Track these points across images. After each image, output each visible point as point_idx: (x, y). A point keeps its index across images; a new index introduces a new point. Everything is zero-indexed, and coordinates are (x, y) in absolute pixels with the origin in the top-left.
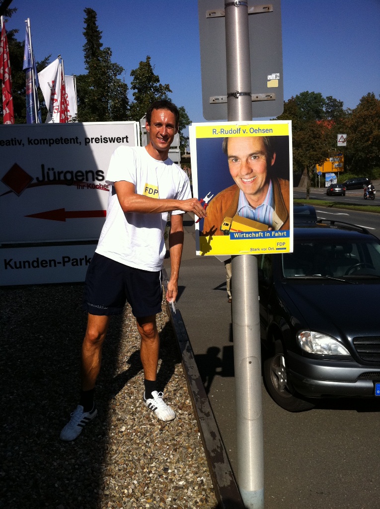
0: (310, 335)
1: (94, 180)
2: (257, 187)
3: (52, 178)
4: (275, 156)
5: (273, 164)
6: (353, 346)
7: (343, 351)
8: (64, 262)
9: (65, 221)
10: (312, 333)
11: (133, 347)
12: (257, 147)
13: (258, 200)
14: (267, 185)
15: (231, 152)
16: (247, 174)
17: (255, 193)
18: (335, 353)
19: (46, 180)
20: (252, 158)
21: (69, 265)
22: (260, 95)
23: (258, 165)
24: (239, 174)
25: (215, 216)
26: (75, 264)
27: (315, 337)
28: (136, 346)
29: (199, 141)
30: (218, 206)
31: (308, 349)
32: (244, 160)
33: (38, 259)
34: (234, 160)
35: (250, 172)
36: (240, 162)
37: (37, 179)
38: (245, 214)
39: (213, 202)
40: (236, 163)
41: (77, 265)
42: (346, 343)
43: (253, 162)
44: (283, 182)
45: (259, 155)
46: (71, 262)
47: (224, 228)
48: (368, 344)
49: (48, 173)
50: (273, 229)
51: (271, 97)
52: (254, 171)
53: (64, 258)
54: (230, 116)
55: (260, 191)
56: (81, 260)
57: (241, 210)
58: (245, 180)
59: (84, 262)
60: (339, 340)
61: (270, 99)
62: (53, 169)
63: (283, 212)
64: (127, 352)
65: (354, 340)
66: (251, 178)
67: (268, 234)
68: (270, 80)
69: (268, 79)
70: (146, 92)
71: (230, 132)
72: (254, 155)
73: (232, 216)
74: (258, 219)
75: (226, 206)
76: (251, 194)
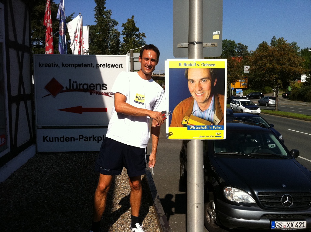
0: (232, 190)
1: (100, 89)
2: (205, 98)
3: (75, 87)
4: (216, 80)
5: (215, 85)
6: (258, 198)
7: (252, 200)
8: (80, 139)
9: (82, 113)
10: (233, 189)
11: (122, 194)
12: (205, 75)
13: (205, 107)
14: (211, 97)
15: (190, 77)
16: (199, 91)
17: (204, 102)
18: (246, 202)
19: (72, 88)
20: (203, 81)
21: (82, 140)
22: (208, 43)
23: (206, 86)
24: (194, 90)
25: (179, 115)
26: (86, 140)
27: (234, 191)
28: (124, 193)
29: (171, 70)
30: (181, 109)
31: (230, 198)
32: (197, 82)
33: (64, 136)
34: (191, 82)
35: (201, 89)
36: (195, 83)
37: (66, 87)
38: (197, 115)
39: (178, 107)
40: (193, 84)
41: (88, 140)
42: (253, 196)
43: (202, 83)
44: (220, 96)
45: (206, 79)
46: (84, 139)
47: (184, 123)
48: (267, 197)
49: (73, 84)
50: (214, 124)
51: (215, 45)
52: (203, 89)
53: (79, 136)
54: (190, 55)
55: (207, 101)
56: (90, 138)
57: (195, 112)
58: (198, 94)
59: (92, 139)
60: (250, 193)
61: (214, 46)
62: (76, 82)
63: (220, 114)
64: (119, 197)
65: (258, 194)
66: (201, 93)
67: (211, 128)
68: (214, 35)
69: (213, 34)
70: (130, 37)
71: (190, 65)
72: (203, 80)
73: (189, 116)
74: (205, 118)
75: (185, 109)
76: (201, 103)
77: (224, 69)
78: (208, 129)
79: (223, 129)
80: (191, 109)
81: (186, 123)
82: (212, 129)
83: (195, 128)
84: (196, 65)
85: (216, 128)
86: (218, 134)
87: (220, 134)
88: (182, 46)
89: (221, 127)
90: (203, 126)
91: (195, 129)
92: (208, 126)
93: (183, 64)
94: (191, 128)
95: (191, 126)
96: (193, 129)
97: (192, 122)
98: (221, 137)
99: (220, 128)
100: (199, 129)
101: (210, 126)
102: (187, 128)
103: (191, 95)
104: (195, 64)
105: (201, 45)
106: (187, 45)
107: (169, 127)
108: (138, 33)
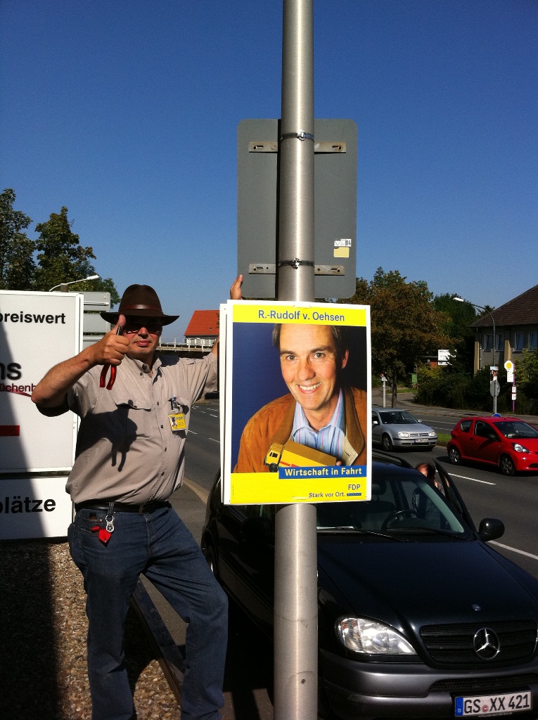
2: (321, 399)
4: (347, 354)
5: (344, 366)
12: (322, 341)
13: (322, 420)
14: (336, 396)
15: (285, 345)
16: (307, 379)
17: (319, 408)
20: (316, 356)
22: (323, 267)
23: (324, 367)
24: (296, 378)
25: (257, 441)
29: (237, 327)
30: (262, 426)
32: (304, 358)
34: (289, 358)
35: (311, 376)
36: (298, 361)
38: (303, 440)
39: (256, 420)
40: (293, 362)
43: (316, 361)
44: (358, 393)
45: (325, 352)
47: (270, 460)
50: (344, 464)
51: (339, 271)
52: (317, 375)
54: (284, 292)
55: (325, 405)
57: (297, 434)
58: (304, 388)
61: (338, 274)
63: (357, 439)
66: (313, 385)
67: (336, 472)
68: (337, 248)
69: (335, 245)
70: (57, 255)
71: (285, 316)
72: (318, 352)
73: (284, 442)
74: (321, 447)
75: (274, 427)
76: (313, 409)
77: (364, 329)
78: (330, 476)
79: (364, 474)
80: (289, 424)
81: (275, 460)
82: (339, 476)
83: (299, 473)
84: (301, 316)
85: (348, 472)
86: (354, 487)
87: (358, 486)
88: (260, 271)
89: (360, 470)
90: (317, 469)
91: (299, 477)
92: (329, 468)
93: (267, 313)
94: (288, 473)
95: (287, 469)
96: (292, 477)
97: (289, 458)
98: (360, 494)
99: (358, 472)
100: (307, 477)
101: (336, 467)
102: (277, 474)
103: (287, 391)
104: (298, 314)
105: (309, 268)
106: (272, 267)
107: (232, 472)
108: (76, 247)
